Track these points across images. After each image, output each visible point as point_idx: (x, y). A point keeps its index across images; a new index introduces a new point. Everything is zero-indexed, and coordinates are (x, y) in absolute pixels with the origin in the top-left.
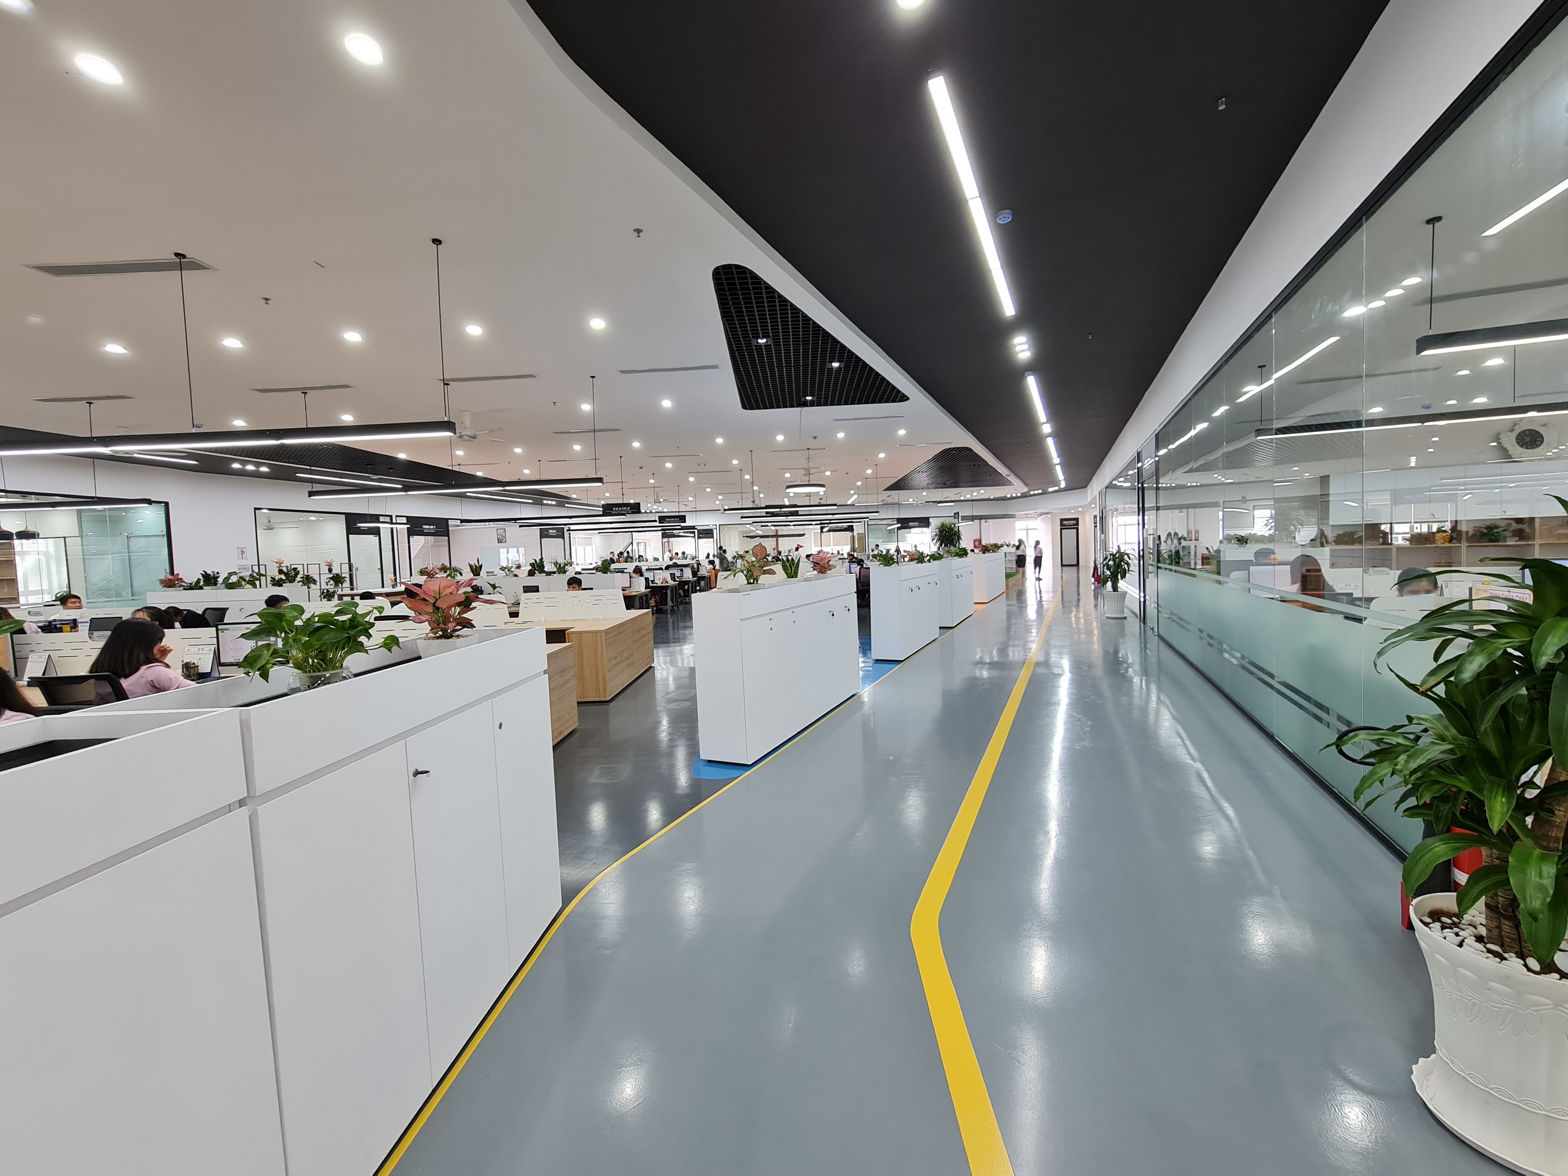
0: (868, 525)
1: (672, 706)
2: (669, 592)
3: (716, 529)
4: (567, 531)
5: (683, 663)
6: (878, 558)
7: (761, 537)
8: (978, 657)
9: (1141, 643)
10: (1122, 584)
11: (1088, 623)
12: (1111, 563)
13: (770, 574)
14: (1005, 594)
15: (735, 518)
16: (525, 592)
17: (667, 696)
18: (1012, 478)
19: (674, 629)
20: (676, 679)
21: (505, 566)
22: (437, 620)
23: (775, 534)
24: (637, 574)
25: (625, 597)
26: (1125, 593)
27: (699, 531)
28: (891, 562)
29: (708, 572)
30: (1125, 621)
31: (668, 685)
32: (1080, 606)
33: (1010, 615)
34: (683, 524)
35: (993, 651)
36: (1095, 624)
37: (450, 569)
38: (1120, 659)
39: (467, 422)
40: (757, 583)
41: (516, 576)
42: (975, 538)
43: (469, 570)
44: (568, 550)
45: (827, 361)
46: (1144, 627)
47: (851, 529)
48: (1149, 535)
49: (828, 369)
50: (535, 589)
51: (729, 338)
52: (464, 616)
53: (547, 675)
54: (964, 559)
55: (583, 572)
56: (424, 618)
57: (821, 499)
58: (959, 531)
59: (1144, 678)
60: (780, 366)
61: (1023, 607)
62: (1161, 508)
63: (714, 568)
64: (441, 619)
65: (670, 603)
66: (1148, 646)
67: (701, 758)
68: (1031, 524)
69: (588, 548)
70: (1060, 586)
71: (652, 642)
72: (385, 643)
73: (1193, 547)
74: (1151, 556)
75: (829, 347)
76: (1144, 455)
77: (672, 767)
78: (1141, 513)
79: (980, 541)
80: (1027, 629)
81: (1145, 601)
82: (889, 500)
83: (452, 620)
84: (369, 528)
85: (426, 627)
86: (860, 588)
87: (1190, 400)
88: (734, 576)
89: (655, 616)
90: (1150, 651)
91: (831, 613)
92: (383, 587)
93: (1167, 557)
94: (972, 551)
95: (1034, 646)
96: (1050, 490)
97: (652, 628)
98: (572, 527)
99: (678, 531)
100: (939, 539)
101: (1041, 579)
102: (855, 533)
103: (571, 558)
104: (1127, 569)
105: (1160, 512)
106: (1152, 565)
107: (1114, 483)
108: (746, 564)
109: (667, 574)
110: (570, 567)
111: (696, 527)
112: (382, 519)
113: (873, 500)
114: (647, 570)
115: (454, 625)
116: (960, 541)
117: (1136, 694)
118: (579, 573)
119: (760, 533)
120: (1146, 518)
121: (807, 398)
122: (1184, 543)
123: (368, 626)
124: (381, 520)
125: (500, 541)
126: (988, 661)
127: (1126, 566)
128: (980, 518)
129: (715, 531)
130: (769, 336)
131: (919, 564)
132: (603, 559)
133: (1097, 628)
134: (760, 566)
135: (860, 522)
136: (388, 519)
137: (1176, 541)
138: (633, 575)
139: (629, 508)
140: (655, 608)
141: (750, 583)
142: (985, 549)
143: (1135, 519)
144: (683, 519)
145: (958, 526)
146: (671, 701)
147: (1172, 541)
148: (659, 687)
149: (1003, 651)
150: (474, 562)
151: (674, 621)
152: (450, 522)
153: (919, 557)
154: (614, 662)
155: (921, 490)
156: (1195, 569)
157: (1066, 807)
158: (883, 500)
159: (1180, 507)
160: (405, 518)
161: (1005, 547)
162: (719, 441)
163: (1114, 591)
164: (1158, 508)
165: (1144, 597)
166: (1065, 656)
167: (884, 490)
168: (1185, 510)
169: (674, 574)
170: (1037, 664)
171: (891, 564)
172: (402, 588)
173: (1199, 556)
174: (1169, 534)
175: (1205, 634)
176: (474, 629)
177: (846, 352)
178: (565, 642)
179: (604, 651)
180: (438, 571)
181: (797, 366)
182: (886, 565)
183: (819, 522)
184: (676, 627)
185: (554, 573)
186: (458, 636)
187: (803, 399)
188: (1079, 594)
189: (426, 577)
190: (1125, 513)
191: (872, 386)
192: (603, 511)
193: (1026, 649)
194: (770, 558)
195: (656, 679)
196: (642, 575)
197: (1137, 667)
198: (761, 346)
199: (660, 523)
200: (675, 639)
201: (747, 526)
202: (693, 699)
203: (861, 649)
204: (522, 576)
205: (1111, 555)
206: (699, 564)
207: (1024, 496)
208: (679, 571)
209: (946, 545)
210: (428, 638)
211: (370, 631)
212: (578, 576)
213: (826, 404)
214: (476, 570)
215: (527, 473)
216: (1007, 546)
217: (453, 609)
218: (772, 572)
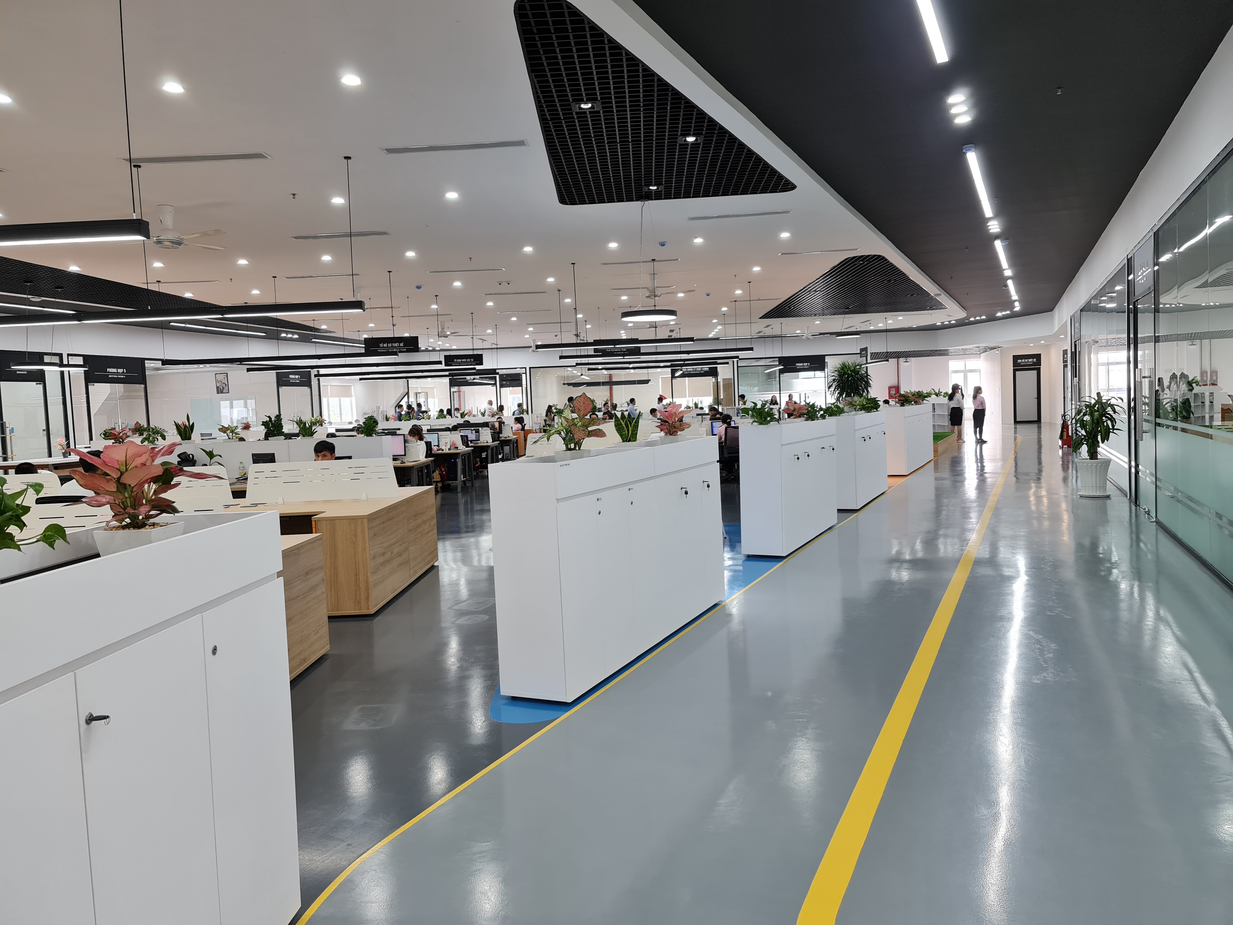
0: (738, 367)
1: (463, 621)
2: (459, 461)
3: (526, 373)
4: (316, 376)
5: (479, 560)
6: (750, 412)
7: (589, 384)
8: (894, 552)
9: (1131, 533)
10: (1104, 449)
11: (1053, 504)
12: (1087, 418)
13: (597, 436)
14: (932, 463)
15: (551, 358)
16: (255, 462)
17: (457, 607)
18: (944, 299)
19: (466, 513)
20: (470, 582)
21: (227, 426)
22: (123, 502)
23: (608, 380)
24: (414, 436)
25: (396, 469)
26: (1107, 462)
27: (501, 376)
28: (769, 419)
29: (514, 434)
30: (1108, 501)
31: (458, 591)
32: (1043, 480)
33: (939, 494)
34: (478, 367)
35: (915, 544)
36: (1064, 506)
37: (148, 429)
38: (1101, 556)
39: (169, 221)
40: (579, 449)
41: (242, 439)
42: (890, 384)
43: (175, 432)
44: (317, 403)
45: (679, 133)
46: (1136, 510)
47: (713, 373)
48: (1144, 377)
49: (680, 145)
50: (269, 458)
51: (540, 102)
52: (163, 496)
53: (282, 578)
54: (873, 414)
55: (338, 434)
56: (104, 500)
57: (672, 331)
58: (868, 375)
59: (1136, 584)
60: (612, 142)
61: (959, 482)
62: (1161, 338)
63: (523, 429)
64: (128, 500)
65: (461, 477)
66: (1142, 537)
67: (502, 694)
68: (973, 363)
69: (346, 401)
70: (1013, 452)
71: (435, 531)
72: (45, 536)
73: (1207, 394)
74: (1147, 408)
75: (682, 114)
76: (1136, 263)
77: (463, 706)
78: (1132, 346)
79: (897, 388)
80: (965, 514)
81: (1137, 472)
82: (768, 332)
83: (144, 502)
84: (29, 371)
85: (106, 513)
86: (726, 455)
87: (1204, 182)
88: (548, 439)
89: (439, 496)
90: (1145, 544)
91: (684, 490)
92: (50, 456)
93: (1169, 409)
94: (886, 402)
95: (973, 537)
96: (999, 314)
97: (435, 512)
98: (323, 371)
99: (472, 377)
100: (838, 387)
101: (985, 442)
102: (720, 379)
103: (321, 414)
104: (1111, 427)
105: (1161, 345)
106: (1147, 421)
107: (1093, 302)
108: (565, 423)
109: (456, 437)
110: (320, 427)
111: (497, 371)
112: (47, 359)
113: (745, 331)
114: (428, 430)
115: (148, 509)
116: (869, 389)
117: (1123, 605)
118: (332, 435)
119: (586, 378)
120: (1140, 353)
121: (651, 188)
122: (1197, 389)
123: (21, 511)
124: (45, 361)
125: (220, 391)
126: (908, 557)
127: (1109, 422)
128: (898, 355)
129: (524, 376)
130: (596, 99)
131: (810, 422)
132: (367, 416)
133: (1067, 511)
134: (583, 426)
135: (727, 363)
136: (56, 360)
137: (1184, 387)
138: (409, 438)
139: (402, 345)
140: (440, 485)
141: (570, 449)
142: (905, 400)
143: (1122, 355)
144: (479, 359)
145: (867, 367)
146: (462, 614)
147: (1178, 387)
148: (446, 595)
149: (930, 542)
150: (182, 420)
151: (466, 502)
152: (148, 364)
153: (809, 412)
154: (380, 560)
155: (813, 317)
156: (1211, 427)
157: (1019, 766)
158: (759, 332)
159: (1191, 337)
160: (81, 358)
161: (934, 396)
162: (528, 249)
163: (1091, 458)
164: (1157, 340)
165: (1137, 466)
166: (1021, 551)
167: (760, 318)
168: (1198, 341)
169: (467, 436)
170: (978, 562)
171: (769, 422)
172: (74, 458)
173: (1218, 408)
174: (1174, 377)
175: (1225, 520)
176: (176, 514)
177: (706, 121)
178: (312, 533)
179: (367, 545)
180: (130, 433)
181: (637, 141)
182: (761, 424)
183: (669, 364)
184: (470, 511)
185: (297, 435)
186: (154, 525)
187: (645, 189)
188: (1040, 463)
189: (113, 441)
190: (1109, 346)
191: (744, 170)
192: (365, 348)
193: (964, 541)
194: (600, 415)
195: (441, 583)
196: (421, 439)
197: (1125, 567)
198: (585, 113)
199: (446, 365)
200: (467, 527)
201: (569, 369)
202: (491, 611)
203: (727, 540)
204: (251, 440)
205: (1087, 406)
206: (501, 423)
207: (961, 324)
208: (474, 432)
209: (848, 395)
210: (108, 528)
211: (22, 518)
212: (330, 440)
213: (677, 196)
214: (185, 432)
215: (256, 295)
216: (937, 395)
217: (146, 486)
218: (600, 434)
